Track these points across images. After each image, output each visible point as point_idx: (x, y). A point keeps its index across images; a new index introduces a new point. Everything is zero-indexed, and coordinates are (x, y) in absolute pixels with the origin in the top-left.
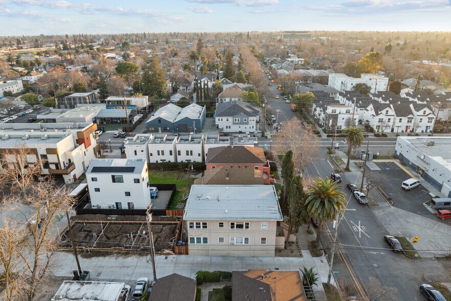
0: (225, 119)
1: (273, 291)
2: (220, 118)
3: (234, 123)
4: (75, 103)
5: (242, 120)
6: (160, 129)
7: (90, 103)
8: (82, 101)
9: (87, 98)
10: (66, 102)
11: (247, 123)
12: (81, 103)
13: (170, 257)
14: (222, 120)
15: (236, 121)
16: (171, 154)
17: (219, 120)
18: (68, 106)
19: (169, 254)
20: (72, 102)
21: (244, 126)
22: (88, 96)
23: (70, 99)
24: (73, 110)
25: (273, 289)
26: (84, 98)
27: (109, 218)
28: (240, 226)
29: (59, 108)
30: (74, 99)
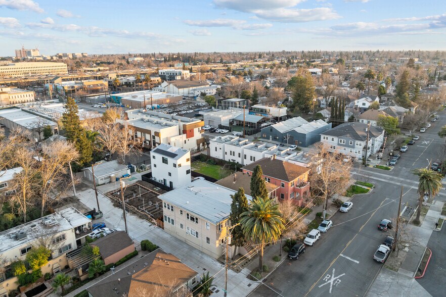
0: (330, 138)
1: (148, 269)
2: (326, 136)
3: (339, 144)
4: (229, 106)
5: (347, 142)
6: (271, 136)
7: (240, 107)
8: (233, 105)
9: (238, 103)
10: (223, 104)
11: (353, 147)
12: (232, 106)
13: (153, 227)
14: (327, 138)
15: (341, 142)
16: (239, 157)
17: (324, 138)
18: (224, 108)
19: (154, 224)
20: (227, 105)
21: (349, 149)
22: (239, 102)
23: (225, 102)
24: (226, 111)
25: (150, 268)
26: (235, 103)
27: (155, 189)
28: (192, 219)
29: (218, 108)
30: (228, 102)
